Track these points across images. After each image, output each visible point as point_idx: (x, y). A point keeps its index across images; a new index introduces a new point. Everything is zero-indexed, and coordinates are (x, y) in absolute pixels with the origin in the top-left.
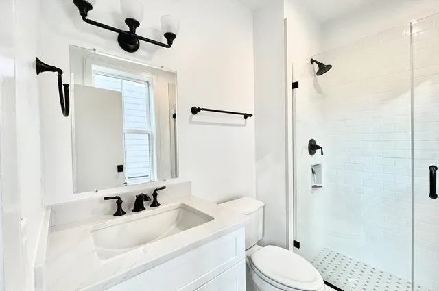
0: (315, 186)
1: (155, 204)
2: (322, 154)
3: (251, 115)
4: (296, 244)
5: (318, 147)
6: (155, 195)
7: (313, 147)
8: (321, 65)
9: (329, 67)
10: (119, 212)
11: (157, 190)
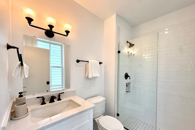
0: (128, 91)
1: (59, 99)
2: (130, 79)
3: (102, 63)
4: (118, 115)
5: (129, 76)
6: (59, 96)
7: (127, 76)
8: (130, 44)
9: (133, 45)
10: (43, 103)
11: (60, 94)
